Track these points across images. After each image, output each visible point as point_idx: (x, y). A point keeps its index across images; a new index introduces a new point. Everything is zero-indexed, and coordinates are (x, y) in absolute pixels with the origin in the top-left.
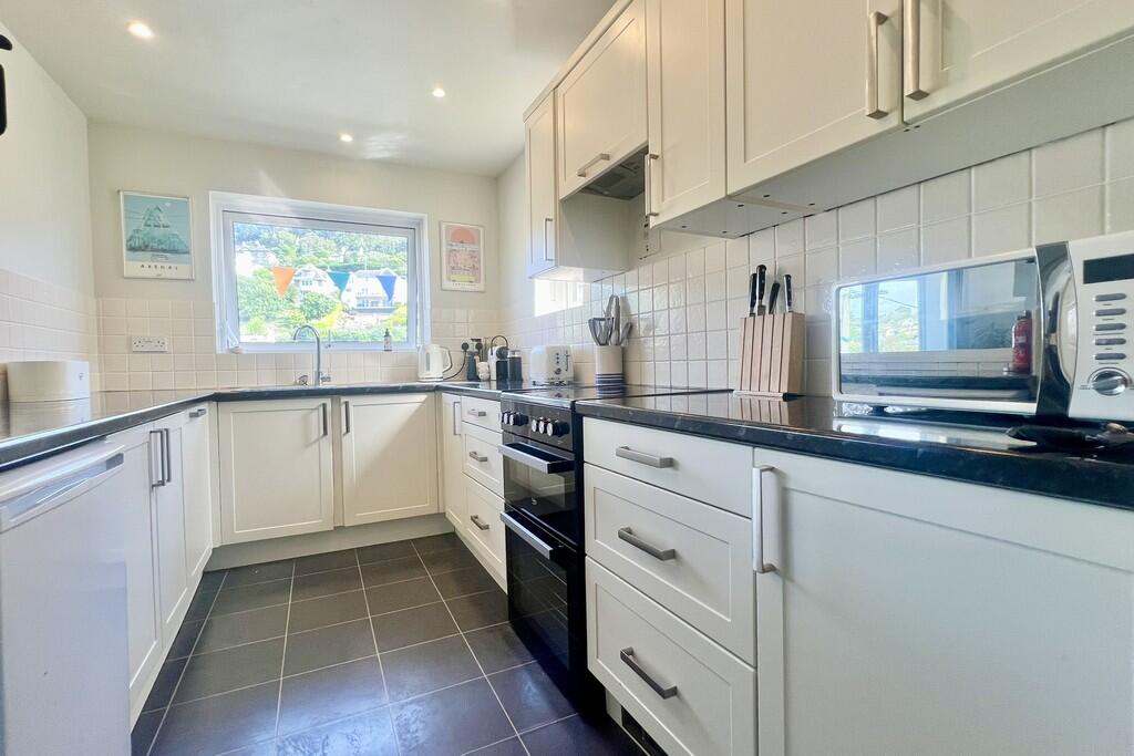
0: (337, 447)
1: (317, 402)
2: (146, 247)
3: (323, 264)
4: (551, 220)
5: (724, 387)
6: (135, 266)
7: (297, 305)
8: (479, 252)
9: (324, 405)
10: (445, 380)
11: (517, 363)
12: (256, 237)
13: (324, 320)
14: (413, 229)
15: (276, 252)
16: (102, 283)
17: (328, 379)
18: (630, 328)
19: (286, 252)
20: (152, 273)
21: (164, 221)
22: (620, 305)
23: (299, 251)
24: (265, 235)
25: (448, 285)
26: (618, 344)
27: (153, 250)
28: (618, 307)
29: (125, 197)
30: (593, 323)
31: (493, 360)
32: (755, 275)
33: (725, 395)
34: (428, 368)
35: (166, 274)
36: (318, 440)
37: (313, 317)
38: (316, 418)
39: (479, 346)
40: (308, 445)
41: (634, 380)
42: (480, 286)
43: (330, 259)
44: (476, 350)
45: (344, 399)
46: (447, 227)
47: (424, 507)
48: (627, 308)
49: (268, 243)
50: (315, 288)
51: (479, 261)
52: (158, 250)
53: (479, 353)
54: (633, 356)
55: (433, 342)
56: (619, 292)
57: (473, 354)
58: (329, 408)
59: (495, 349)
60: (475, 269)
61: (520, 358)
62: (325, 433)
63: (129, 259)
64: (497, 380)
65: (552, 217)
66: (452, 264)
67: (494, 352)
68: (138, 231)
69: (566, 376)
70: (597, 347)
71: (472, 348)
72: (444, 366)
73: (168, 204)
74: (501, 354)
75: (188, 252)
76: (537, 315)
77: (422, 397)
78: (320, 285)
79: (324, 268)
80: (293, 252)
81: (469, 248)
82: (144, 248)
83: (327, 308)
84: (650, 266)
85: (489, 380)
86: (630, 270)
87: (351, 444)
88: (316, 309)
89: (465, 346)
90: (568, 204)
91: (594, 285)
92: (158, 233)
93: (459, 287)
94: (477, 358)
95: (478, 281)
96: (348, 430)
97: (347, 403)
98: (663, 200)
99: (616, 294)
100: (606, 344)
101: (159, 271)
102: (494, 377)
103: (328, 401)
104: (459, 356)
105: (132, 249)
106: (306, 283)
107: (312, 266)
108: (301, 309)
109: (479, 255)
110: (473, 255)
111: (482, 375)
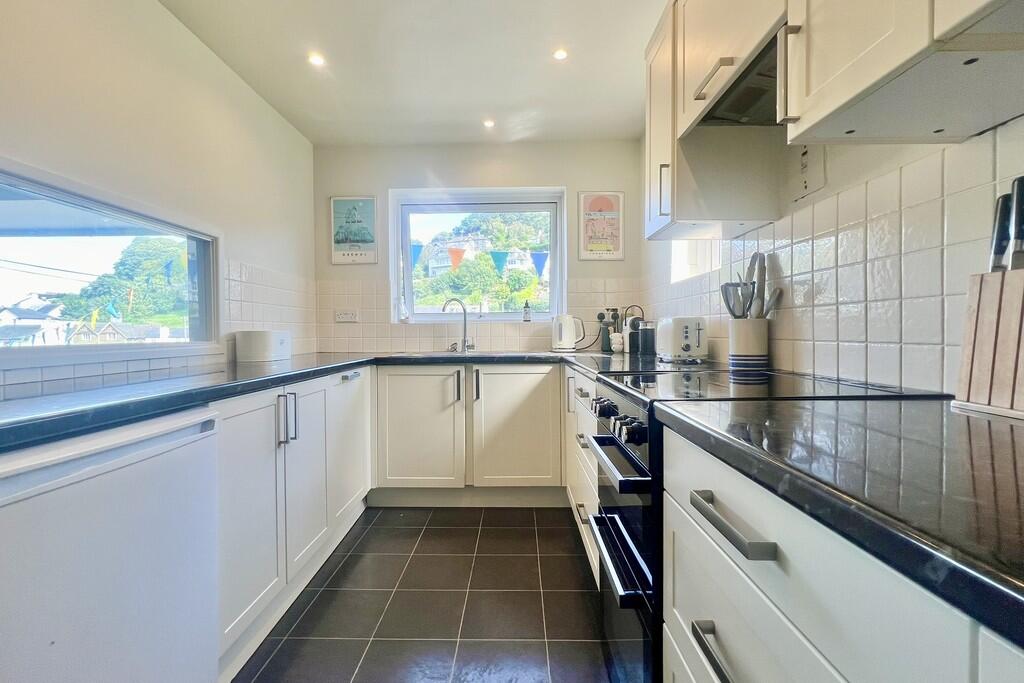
0: (469, 409)
1: (453, 369)
2: (347, 239)
3: (524, 246)
4: (667, 166)
5: (935, 389)
6: (340, 255)
7: (505, 280)
8: (619, 219)
9: (459, 372)
10: (578, 351)
11: (649, 336)
12: (478, 229)
13: (522, 292)
14: (554, 203)
15: (491, 240)
16: (320, 271)
17: (472, 347)
18: (780, 296)
19: (498, 238)
20: (349, 260)
21: (358, 218)
22: (765, 265)
23: (508, 237)
24: (484, 227)
25: (585, 255)
26: (761, 315)
27: (351, 241)
28: (762, 269)
29: (334, 201)
30: (726, 289)
31: (627, 330)
32: (1007, 199)
33: (935, 404)
34: (561, 339)
35: (358, 259)
36: (453, 404)
37: (516, 290)
38: (451, 383)
39: (615, 317)
40: (444, 408)
41: (784, 363)
42: (618, 255)
43: (529, 241)
44: (612, 320)
45: (475, 367)
46: (585, 198)
47: (546, 479)
48: (776, 268)
49: (485, 233)
50: (518, 266)
51: (619, 229)
52: (354, 241)
53: (613, 324)
54: (782, 333)
55: (568, 312)
56: (766, 247)
57: (608, 325)
58: (462, 375)
59: (629, 320)
60: (614, 237)
61: (652, 331)
62: (459, 398)
63: (336, 250)
64: (630, 353)
65: (669, 162)
66: (590, 234)
67: (628, 323)
68: (341, 227)
69: (699, 353)
70: (731, 318)
71: (608, 318)
72: (577, 337)
73: (361, 204)
74: (634, 325)
75: (372, 242)
76: (674, 280)
77: (547, 368)
78: (522, 264)
79: (524, 249)
80: (503, 239)
81: (608, 215)
82: (345, 240)
83: (525, 282)
84: (810, 208)
85: (622, 352)
86: (781, 217)
87: (481, 408)
88: (517, 284)
89: (601, 317)
90: (689, 142)
91: (735, 242)
92: (354, 227)
93: (596, 257)
94: (611, 328)
95: (616, 249)
96: (478, 397)
97: (477, 371)
98: (808, 94)
99: (761, 251)
100: (744, 316)
101: (354, 258)
102: (627, 350)
103: (462, 369)
104: (594, 327)
105: (338, 242)
106: (512, 262)
107: (517, 249)
108: (507, 283)
109: (619, 223)
110: (613, 223)
111: (615, 347)
